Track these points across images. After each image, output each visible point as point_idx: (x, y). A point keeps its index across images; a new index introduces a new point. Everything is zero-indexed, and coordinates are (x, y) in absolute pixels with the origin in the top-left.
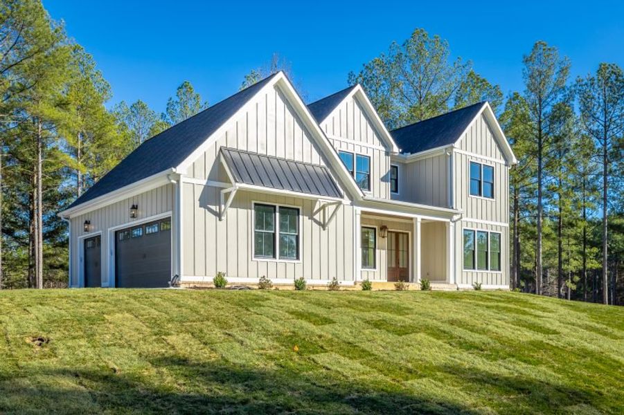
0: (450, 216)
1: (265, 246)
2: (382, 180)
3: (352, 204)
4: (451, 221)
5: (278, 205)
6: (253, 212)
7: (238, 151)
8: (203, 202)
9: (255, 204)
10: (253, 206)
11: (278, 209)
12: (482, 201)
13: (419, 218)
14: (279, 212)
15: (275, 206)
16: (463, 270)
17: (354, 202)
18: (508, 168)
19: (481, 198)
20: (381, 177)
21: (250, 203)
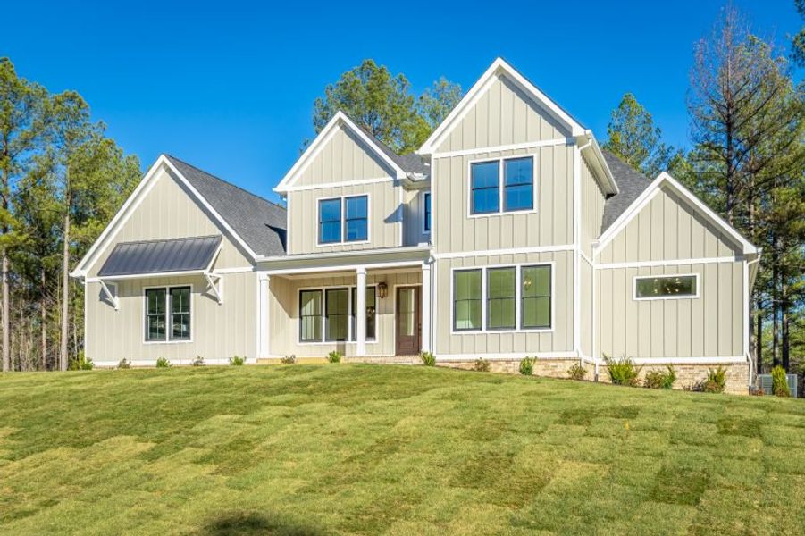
2: (387, 221)
3: (254, 270)
4: (427, 263)
5: (168, 287)
6: (144, 297)
7: (131, 244)
8: (103, 297)
9: (147, 290)
10: (144, 292)
11: (168, 291)
12: (502, 218)
13: (361, 269)
14: (170, 293)
15: (165, 289)
16: (452, 333)
17: (257, 266)
18: (576, 146)
19: (498, 214)
20: (386, 217)
21: (141, 289)
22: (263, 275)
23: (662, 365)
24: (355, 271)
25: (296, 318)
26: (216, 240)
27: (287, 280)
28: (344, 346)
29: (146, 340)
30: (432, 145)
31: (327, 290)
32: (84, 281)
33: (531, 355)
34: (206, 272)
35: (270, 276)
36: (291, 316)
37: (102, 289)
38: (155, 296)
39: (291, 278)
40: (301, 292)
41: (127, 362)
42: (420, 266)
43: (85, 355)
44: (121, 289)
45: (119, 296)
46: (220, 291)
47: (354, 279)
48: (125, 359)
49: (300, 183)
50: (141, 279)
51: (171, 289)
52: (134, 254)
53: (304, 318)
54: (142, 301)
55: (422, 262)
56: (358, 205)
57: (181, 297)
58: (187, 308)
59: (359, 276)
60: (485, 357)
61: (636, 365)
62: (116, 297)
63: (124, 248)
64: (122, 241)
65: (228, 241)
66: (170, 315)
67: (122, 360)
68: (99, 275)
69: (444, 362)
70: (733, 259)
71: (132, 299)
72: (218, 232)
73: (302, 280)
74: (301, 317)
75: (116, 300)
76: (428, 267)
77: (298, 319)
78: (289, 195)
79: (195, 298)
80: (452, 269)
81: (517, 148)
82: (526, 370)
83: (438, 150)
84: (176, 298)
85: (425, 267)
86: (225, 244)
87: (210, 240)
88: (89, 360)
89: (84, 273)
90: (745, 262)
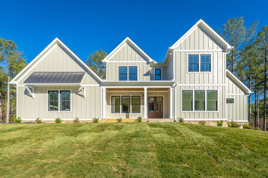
0: (171, 84)
1: (53, 105)
3: (100, 86)
4: (172, 87)
5: (59, 90)
6: (47, 94)
7: (40, 72)
8: (26, 92)
9: (49, 91)
10: (47, 92)
11: (59, 92)
13: (146, 88)
14: (60, 93)
15: (57, 91)
16: (182, 111)
17: (101, 84)
18: (225, 53)
19: (199, 72)
20: (144, 74)
21: (46, 91)
22: (104, 88)
25: (110, 105)
26: (82, 74)
27: (107, 92)
28: (129, 114)
29: (48, 110)
31: (122, 96)
32: (16, 86)
34: (80, 84)
35: (106, 88)
36: (108, 104)
37: (26, 89)
38: (53, 95)
40: (112, 96)
41: (40, 119)
42: (169, 88)
43: (17, 116)
44: (36, 90)
45: (34, 93)
46: (84, 93)
48: (38, 118)
49: (111, 60)
50: (46, 87)
51: (61, 91)
52: (42, 76)
54: (46, 96)
57: (66, 93)
58: (69, 99)
62: (33, 93)
63: (37, 74)
64: (36, 71)
65: (88, 74)
66: (60, 101)
67: (37, 118)
68: (24, 82)
71: (41, 94)
72: (83, 71)
73: (112, 93)
74: (112, 105)
75: (33, 95)
76: (172, 88)
79: (72, 95)
80: (181, 90)
81: (205, 51)
83: (176, 49)
85: (171, 88)
86: (86, 75)
87: (80, 74)
88: (19, 118)
89: (16, 83)
90: (247, 95)
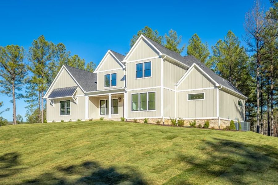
2: (121, 80)
3: (85, 95)
5: (65, 101)
7: (57, 89)
8: (50, 104)
9: (61, 102)
12: (144, 79)
13: (110, 94)
15: (64, 101)
16: (131, 112)
17: (86, 94)
18: (161, 58)
19: (142, 78)
20: (121, 79)
21: (59, 101)
22: (87, 97)
23: (192, 120)
24: (108, 95)
27: (96, 97)
29: (60, 115)
30: (126, 59)
31: (107, 100)
32: (46, 99)
33: (147, 118)
34: (72, 96)
35: (89, 97)
36: (98, 108)
37: (50, 102)
38: (62, 103)
39: (98, 97)
40: (100, 101)
41: (55, 121)
42: (123, 93)
44: (54, 101)
45: (54, 103)
46: (77, 102)
47: (108, 97)
49: (100, 70)
50: (59, 99)
51: (66, 101)
53: (101, 108)
54: (59, 105)
55: (124, 92)
56: (114, 76)
57: (68, 102)
58: (69, 106)
59: (109, 97)
60: (136, 118)
61: (183, 120)
63: (55, 90)
64: (55, 88)
65: (79, 88)
66: (66, 108)
67: (53, 120)
68: (49, 98)
69: (129, 120)
70: (214, 88)
71: (57, 104)
72: (77, 86)
73: (101, 97)
74: (100, 108)
75: (54, 105)
77: (100, 109)
78: (98, 74)
79: (71, 103)
80: (132, 94)
81: (146, 60)
82: (146, 122)
83: (128, 61)
84: (67, 103)
85: (125, 93)
86: (78, 88)
87: (74, 88)
89: (46, 97)
90: (217, 89)
